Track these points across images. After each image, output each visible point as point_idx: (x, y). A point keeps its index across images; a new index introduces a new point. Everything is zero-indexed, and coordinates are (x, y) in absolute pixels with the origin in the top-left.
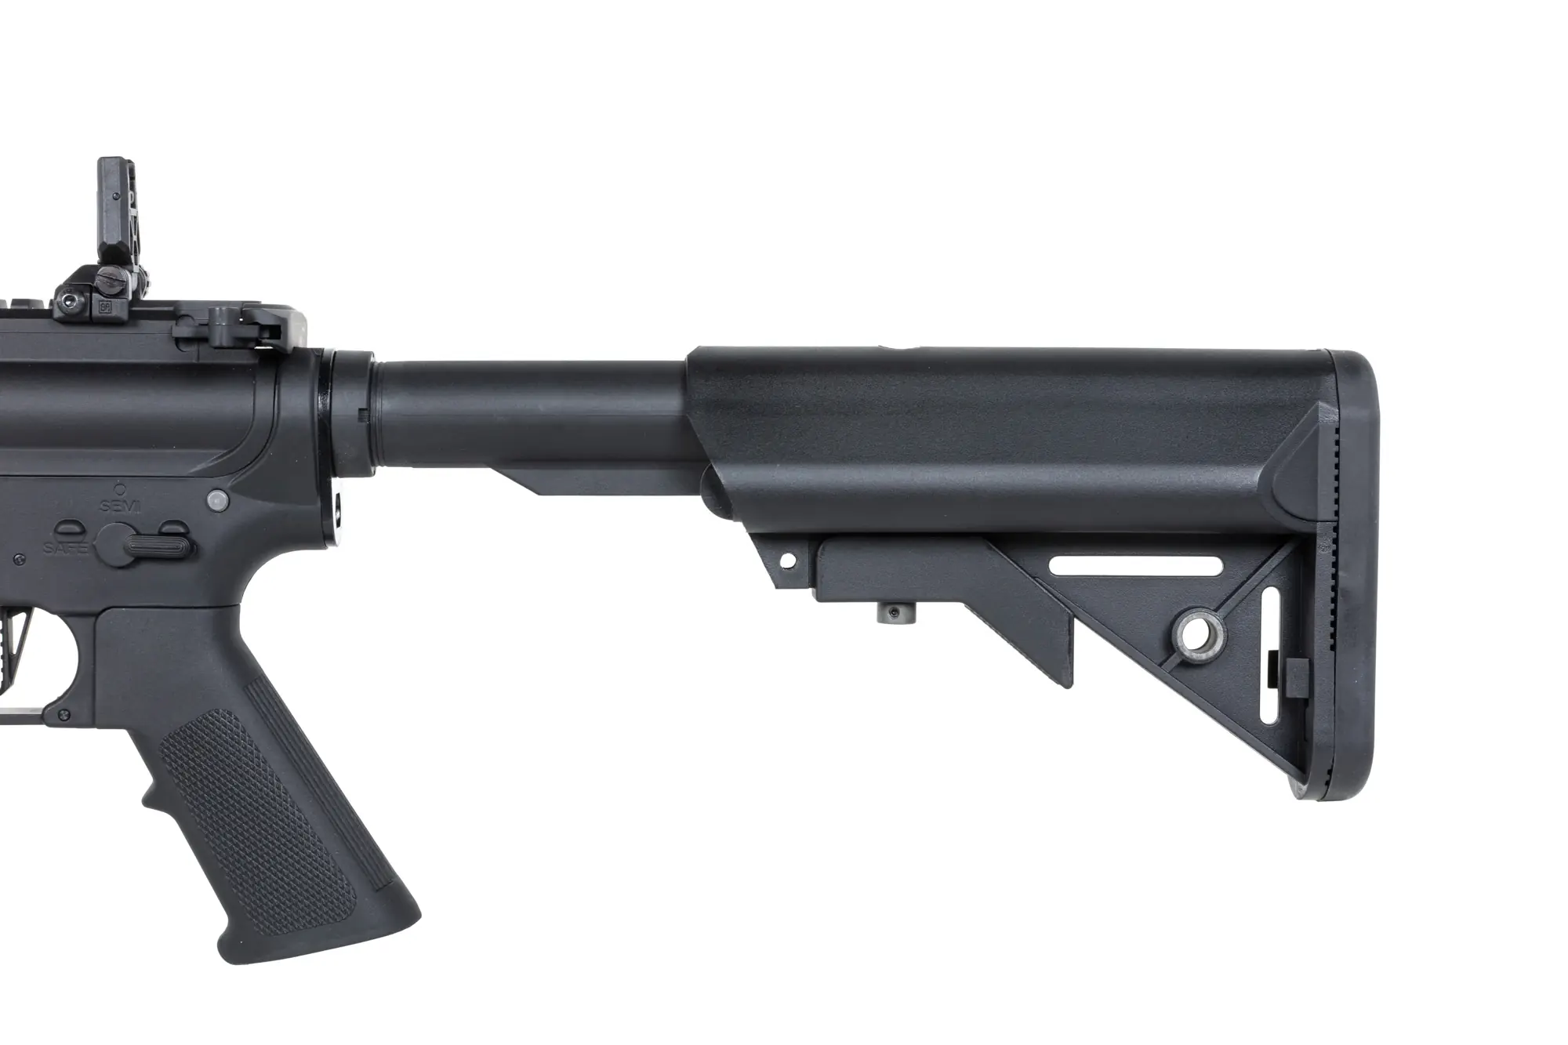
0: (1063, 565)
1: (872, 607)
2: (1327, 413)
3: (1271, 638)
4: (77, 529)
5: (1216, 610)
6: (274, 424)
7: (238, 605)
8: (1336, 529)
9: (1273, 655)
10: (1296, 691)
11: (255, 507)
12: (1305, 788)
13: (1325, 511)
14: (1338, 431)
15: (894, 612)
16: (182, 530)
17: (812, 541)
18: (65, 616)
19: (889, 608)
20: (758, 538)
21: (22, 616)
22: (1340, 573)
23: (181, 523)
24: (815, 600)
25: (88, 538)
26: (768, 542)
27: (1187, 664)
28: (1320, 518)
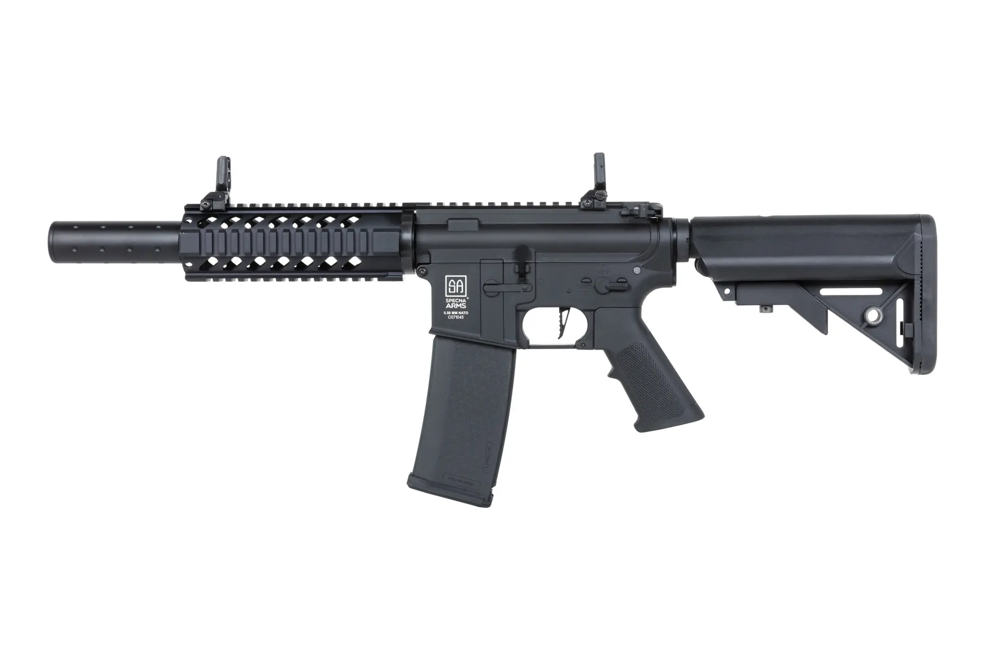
0: (825, 292)
1: (758, 307)
2: (918, 236)
3: (900, 317)
4: (589, 281)
5: (880, 307)
6: (658, 243)
7: (641, 307)
8: (921, 277)
9: (901, 323)
10: (909, 335)
11: (649, 273)
12: (912, 369)
13: (917, 271)
14: (921, 243)
15: (766, 309)
16: (625, 281)
17: (736, 284)
18: (583, 311)
19: (764, 307)
20: (717, 284)
21: (567, 311)
22: (923, 293)
23: (625, 279)
24: (736, 305)
25: (593, 284)
26: (720, 285)
27: (870, 326)
28: (916, 273)
